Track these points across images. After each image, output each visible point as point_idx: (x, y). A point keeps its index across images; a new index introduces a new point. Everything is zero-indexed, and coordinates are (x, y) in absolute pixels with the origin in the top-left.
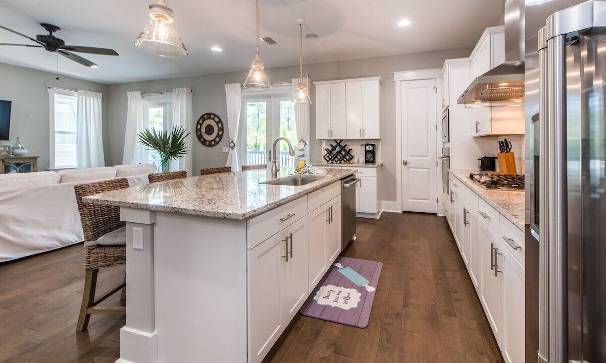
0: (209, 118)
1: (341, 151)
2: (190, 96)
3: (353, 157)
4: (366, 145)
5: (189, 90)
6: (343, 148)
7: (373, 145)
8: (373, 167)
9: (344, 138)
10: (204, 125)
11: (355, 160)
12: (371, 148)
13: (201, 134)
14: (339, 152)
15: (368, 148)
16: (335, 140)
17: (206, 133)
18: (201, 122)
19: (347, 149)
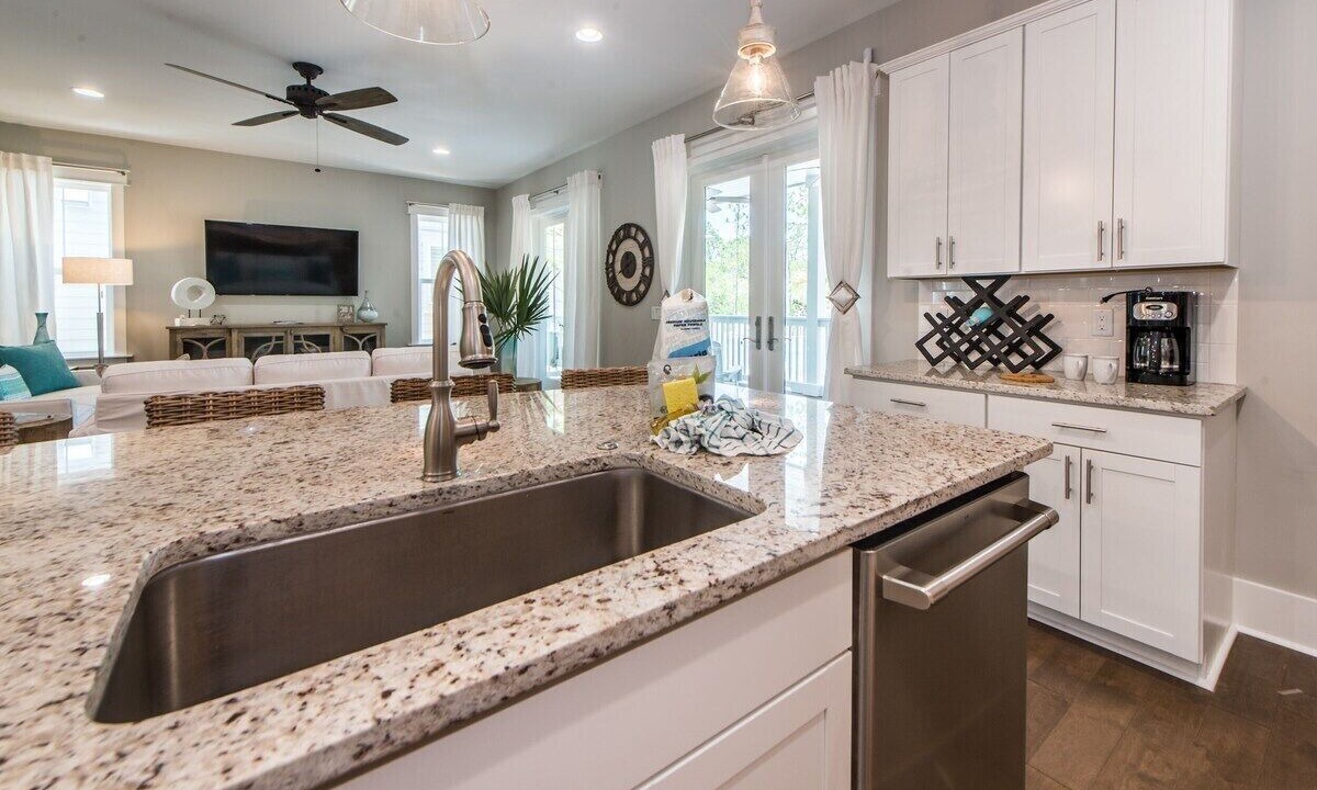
0: (627, 236)
1: (1000, 322)
2: (597, 191)
3: (1056, 350)
4: (1133, 298)
5: (595, 174)
6: (1010, 311)
7: (1181, 300)
8: (1177, 414)
9: (1012, 269)
10: (620, 255)
11: (1070, 363)
12: (1167, 311)
13: (614, 277)
14: (992, 327)
15: (1143, 312)
16: (971, 281)
17: (622, 271)
18: (614, 247)
19: (1027, 312)
